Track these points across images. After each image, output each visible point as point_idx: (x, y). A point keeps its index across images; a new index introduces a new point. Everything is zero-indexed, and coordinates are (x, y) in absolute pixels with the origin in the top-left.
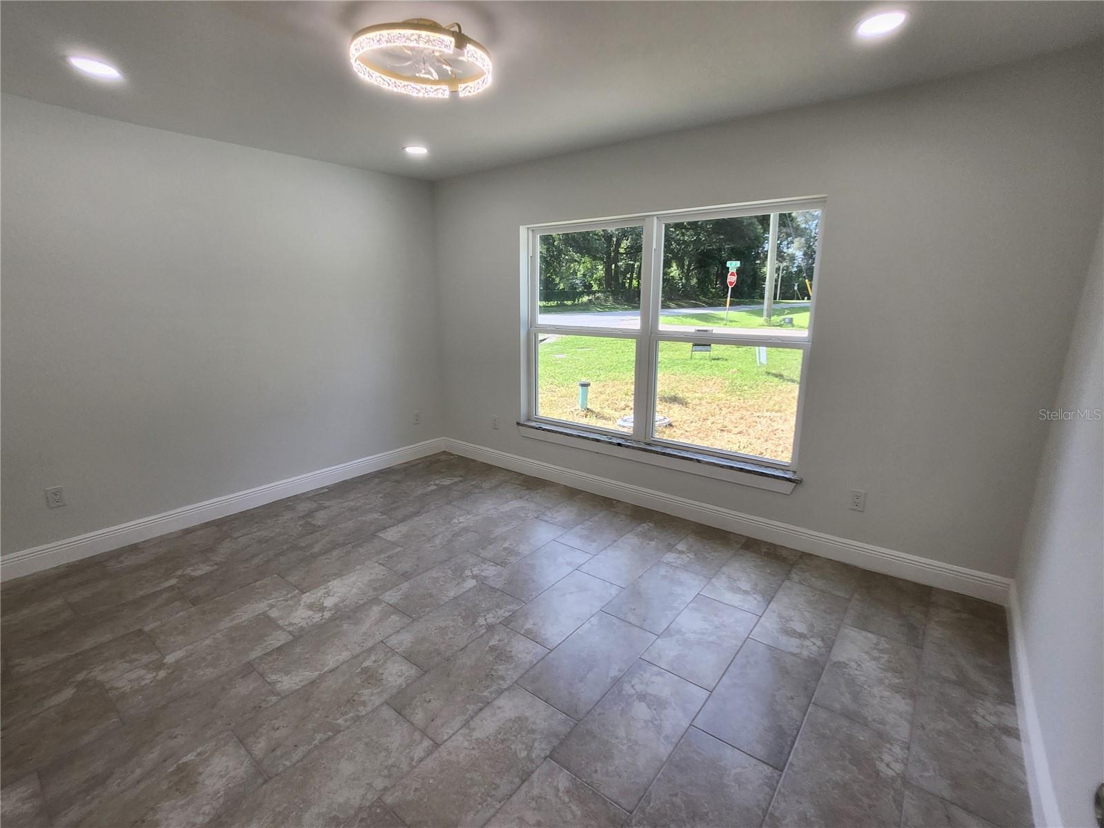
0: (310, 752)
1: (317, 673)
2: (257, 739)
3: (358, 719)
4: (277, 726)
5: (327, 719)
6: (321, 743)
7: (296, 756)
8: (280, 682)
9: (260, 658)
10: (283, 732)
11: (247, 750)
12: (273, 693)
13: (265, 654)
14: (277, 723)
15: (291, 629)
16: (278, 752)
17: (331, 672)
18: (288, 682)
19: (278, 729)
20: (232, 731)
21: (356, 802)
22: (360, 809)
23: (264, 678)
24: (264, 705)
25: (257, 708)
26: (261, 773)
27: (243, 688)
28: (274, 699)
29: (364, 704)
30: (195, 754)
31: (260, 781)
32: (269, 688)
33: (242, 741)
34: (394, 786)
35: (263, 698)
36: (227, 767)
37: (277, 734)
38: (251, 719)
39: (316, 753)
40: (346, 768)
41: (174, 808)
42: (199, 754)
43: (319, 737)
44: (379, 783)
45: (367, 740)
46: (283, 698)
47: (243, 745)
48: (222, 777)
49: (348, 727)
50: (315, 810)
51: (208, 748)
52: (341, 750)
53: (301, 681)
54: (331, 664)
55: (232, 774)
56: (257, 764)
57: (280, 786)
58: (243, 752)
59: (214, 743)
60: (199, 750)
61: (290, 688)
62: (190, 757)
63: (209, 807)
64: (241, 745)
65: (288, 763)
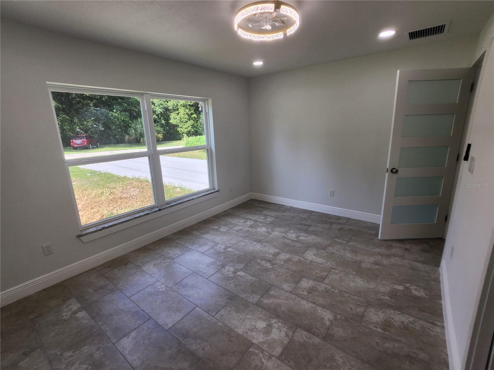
0: (352, 295)
1: (318, 308)
2: (358, 312)
3: (333, 288)
4: (350, 309)
5: (338, 295)
6: (348, 293)
7: (357, 298)
8: (329, 319)
9: (318, 336)
10: (351, 306)
11: (364, 312)
12: (336, 318)
13: (315, 335)
14: (348, 309)
15: (291, 334)
16: (359, 303)
17: (315, 303)
18: (327, 316)
19: (351, 308)
20: (361, 322)
21: (360, 279)
22: (361, 278)
23: (330, 327)
24: (344, 318)
25: (346, 320)
26: (369, 304)
27: (339, 332)
28: (338, 316)
29: (326, 288)
30: (377, 329)
31: (371, 303)
32: (334, 321)
33: (363, 316)
34: (351, 273)
35: (340, 321)
36: (374, 315)
37: (353, 307)
38: (352, 319)
39: (352, 293)
40: (352, 284)
41: (395, 321)
42: (376, 328)
43: (346, 295)
44: (352, 276)
45: (340, 283)
46: (336, 314)
47: (363, 315)
48: (378, 314)
49: (338, 289)
50: (368, 286)
51: (372, 326)
52: (347, 287)
53: (325, 311)
54: (310, 305)
55: (375, 312)
56: (367, 307)
57: (368, 297)
58: (366, 313)
59: (369, 326)
60: (375, 329)
61: (330, 313)
62: (379, 330)
63: (387, 312)
64: (364, 316)
65: (360, 299)
